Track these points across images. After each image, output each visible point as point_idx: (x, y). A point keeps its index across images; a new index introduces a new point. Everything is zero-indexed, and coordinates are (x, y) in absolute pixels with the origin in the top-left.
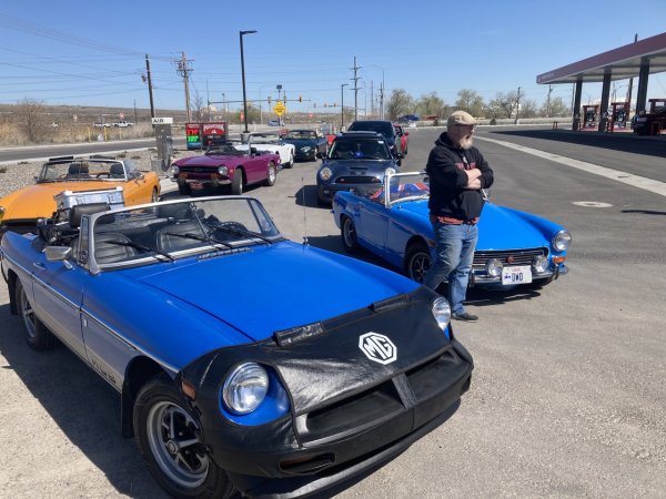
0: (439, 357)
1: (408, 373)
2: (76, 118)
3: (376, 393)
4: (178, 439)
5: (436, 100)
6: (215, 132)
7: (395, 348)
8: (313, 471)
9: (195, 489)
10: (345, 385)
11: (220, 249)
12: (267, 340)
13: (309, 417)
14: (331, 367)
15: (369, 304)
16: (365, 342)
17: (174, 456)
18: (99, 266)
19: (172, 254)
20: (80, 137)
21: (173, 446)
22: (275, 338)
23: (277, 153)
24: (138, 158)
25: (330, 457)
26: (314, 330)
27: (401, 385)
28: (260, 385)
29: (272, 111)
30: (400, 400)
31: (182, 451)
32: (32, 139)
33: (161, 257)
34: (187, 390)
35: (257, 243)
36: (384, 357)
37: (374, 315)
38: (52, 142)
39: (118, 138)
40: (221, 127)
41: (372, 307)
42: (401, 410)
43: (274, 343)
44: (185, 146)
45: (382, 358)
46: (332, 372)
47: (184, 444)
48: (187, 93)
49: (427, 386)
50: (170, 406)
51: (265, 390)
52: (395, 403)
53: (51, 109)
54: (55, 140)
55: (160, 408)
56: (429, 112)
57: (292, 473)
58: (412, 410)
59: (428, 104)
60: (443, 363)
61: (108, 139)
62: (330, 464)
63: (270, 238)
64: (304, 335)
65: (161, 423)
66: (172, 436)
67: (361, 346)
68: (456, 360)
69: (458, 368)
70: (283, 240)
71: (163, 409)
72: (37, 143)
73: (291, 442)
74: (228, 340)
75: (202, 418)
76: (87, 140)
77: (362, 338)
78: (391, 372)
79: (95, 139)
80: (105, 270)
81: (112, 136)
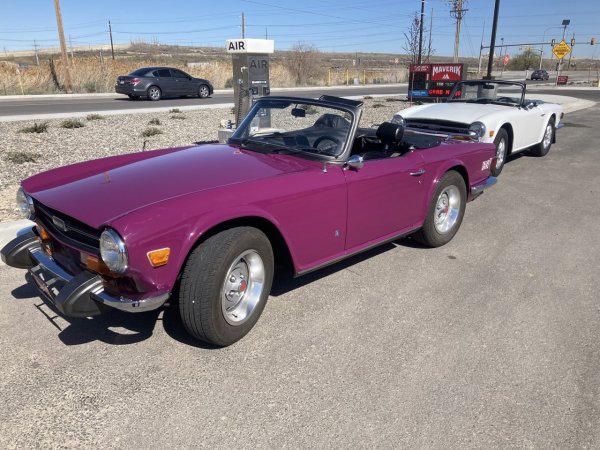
6: (447, 77)
32: (299, 83)
44: (404, 96)
76: (345, 83)
79: (351, 83)
81: (371, 81)
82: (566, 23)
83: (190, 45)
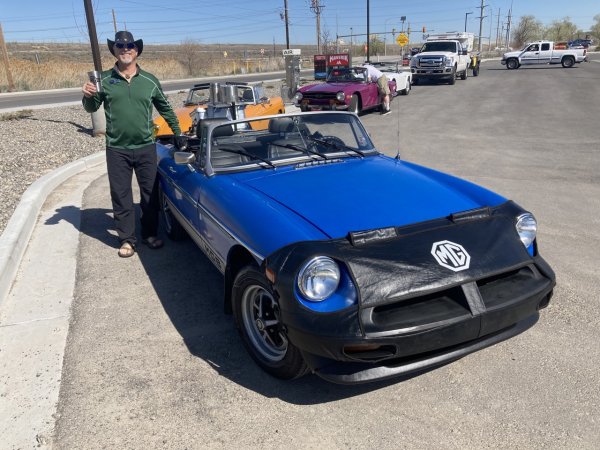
0: (517, 271)
1: (481, 283)
2: (226, 54)
3: (445, 298)
4: (265, 318)
5: (568, 25)
6: (339, 63)
7: (469, 258)
8: (375, 359)
9: (277, 362)
10: (411, 286)
11: (316, 160)
12: (342, 239)
13: (374, 311)
14: (401, 269)
15: (448, 215)
16: (438, 248)
17: (262, 333)
18: (213, 170)
19: (274, 162)
20: (228, 71)
21: (261, 325)
22: (349, 237)
23: (394, 80)
24: (272, 87)
25: (392, 349)
26: (388, 233)
27: (471, 293)
28: (331, 277)
29: (396, 42)
30: (468, 308)
31: (268, 328)
32: (191, 74)
33: (264, 164)
34: (270, 276)
35: (351, 156)
36: (456, 265)
37: (452, 225)
38: (206, 75)
39: (258, 71)
40: (346, 58)
41: (450, 218)
42: (468, 316)
43: (348, 242)
44: (312, 77)
45: (453, 266)
46: (402, 273)
47: (270, 323)
48: (318, 29)
49: (499, 297)
50: (260, 290)
51: (337, 283)
52: (462, 309)
53: (207, 47)
54: (208, 73)
55: (253, 291)
56: (560, 39)
57: (355, 359)
58: (480, 317)
59: (559, 30)
60: (521, 277)
61: (250, 72)
62: (391, 356)
63: (364, 152)
64: (377, 237)
65: (253, 304)
66: (260, 315)
67: (433, 252)
68: (536, 275)
69: (537, 284)
70: (377, 154)
71: (255, 292)
72: (195, 76)
73: (355, 330)
74: (306, 235)
75: (280, 300)
76: (233, 73)
77: (435, 245)
78: (461, 279)
79: (239, 72)
80: (218, 174)
81: (253, 69)
82: (403, 19)
83: (31, 42)
